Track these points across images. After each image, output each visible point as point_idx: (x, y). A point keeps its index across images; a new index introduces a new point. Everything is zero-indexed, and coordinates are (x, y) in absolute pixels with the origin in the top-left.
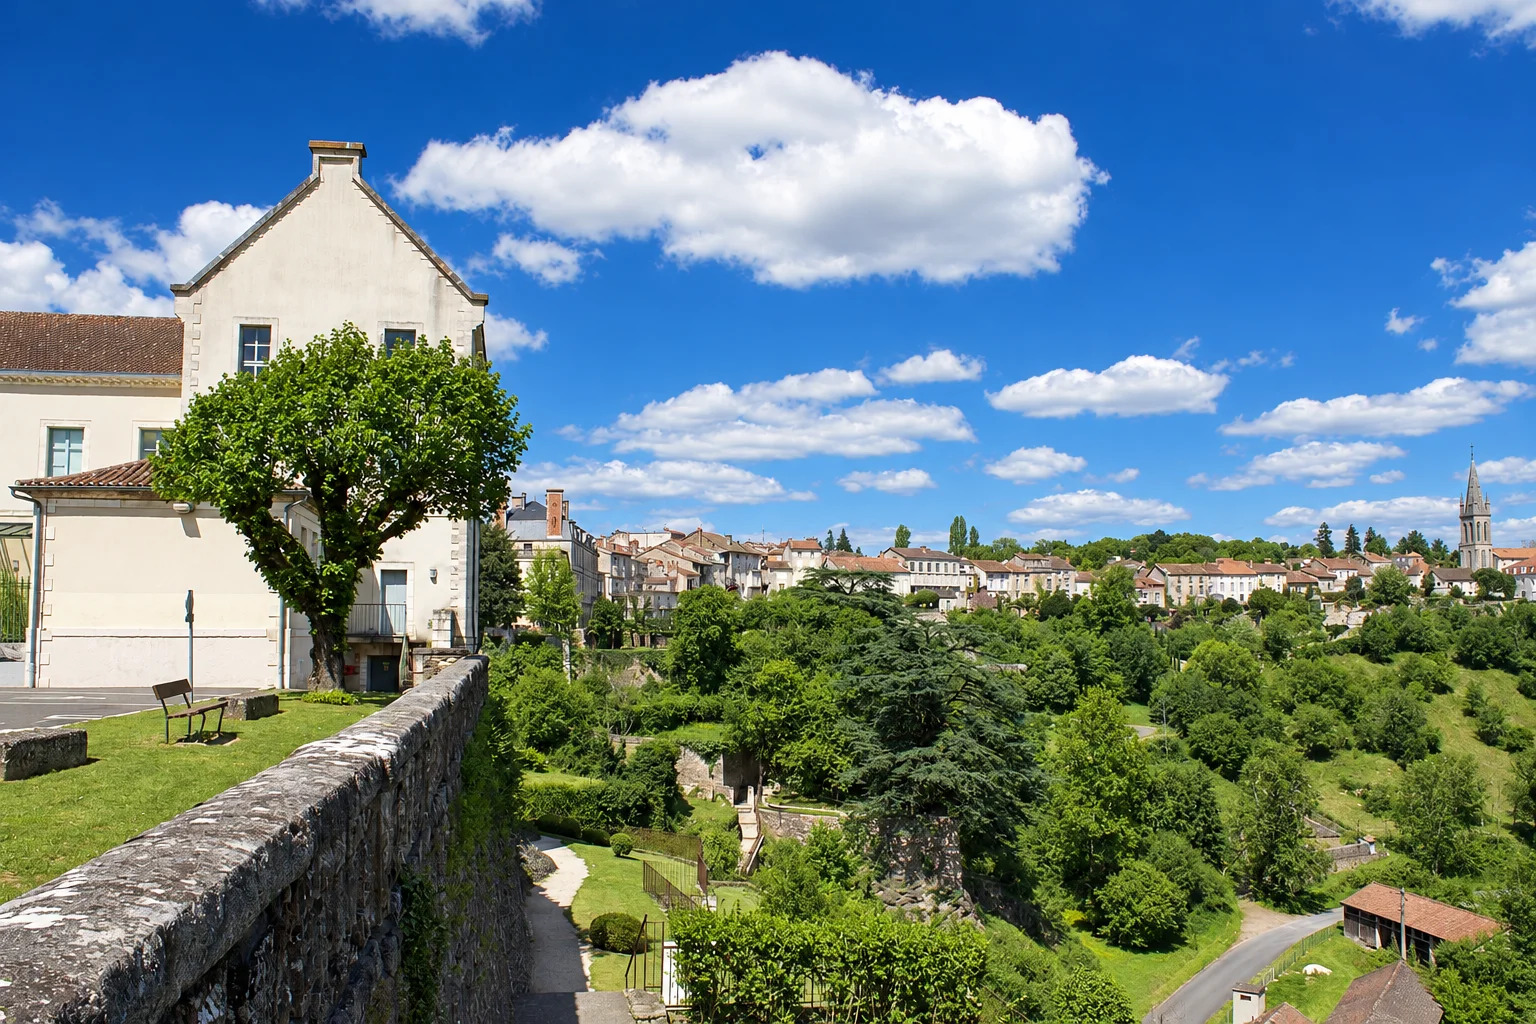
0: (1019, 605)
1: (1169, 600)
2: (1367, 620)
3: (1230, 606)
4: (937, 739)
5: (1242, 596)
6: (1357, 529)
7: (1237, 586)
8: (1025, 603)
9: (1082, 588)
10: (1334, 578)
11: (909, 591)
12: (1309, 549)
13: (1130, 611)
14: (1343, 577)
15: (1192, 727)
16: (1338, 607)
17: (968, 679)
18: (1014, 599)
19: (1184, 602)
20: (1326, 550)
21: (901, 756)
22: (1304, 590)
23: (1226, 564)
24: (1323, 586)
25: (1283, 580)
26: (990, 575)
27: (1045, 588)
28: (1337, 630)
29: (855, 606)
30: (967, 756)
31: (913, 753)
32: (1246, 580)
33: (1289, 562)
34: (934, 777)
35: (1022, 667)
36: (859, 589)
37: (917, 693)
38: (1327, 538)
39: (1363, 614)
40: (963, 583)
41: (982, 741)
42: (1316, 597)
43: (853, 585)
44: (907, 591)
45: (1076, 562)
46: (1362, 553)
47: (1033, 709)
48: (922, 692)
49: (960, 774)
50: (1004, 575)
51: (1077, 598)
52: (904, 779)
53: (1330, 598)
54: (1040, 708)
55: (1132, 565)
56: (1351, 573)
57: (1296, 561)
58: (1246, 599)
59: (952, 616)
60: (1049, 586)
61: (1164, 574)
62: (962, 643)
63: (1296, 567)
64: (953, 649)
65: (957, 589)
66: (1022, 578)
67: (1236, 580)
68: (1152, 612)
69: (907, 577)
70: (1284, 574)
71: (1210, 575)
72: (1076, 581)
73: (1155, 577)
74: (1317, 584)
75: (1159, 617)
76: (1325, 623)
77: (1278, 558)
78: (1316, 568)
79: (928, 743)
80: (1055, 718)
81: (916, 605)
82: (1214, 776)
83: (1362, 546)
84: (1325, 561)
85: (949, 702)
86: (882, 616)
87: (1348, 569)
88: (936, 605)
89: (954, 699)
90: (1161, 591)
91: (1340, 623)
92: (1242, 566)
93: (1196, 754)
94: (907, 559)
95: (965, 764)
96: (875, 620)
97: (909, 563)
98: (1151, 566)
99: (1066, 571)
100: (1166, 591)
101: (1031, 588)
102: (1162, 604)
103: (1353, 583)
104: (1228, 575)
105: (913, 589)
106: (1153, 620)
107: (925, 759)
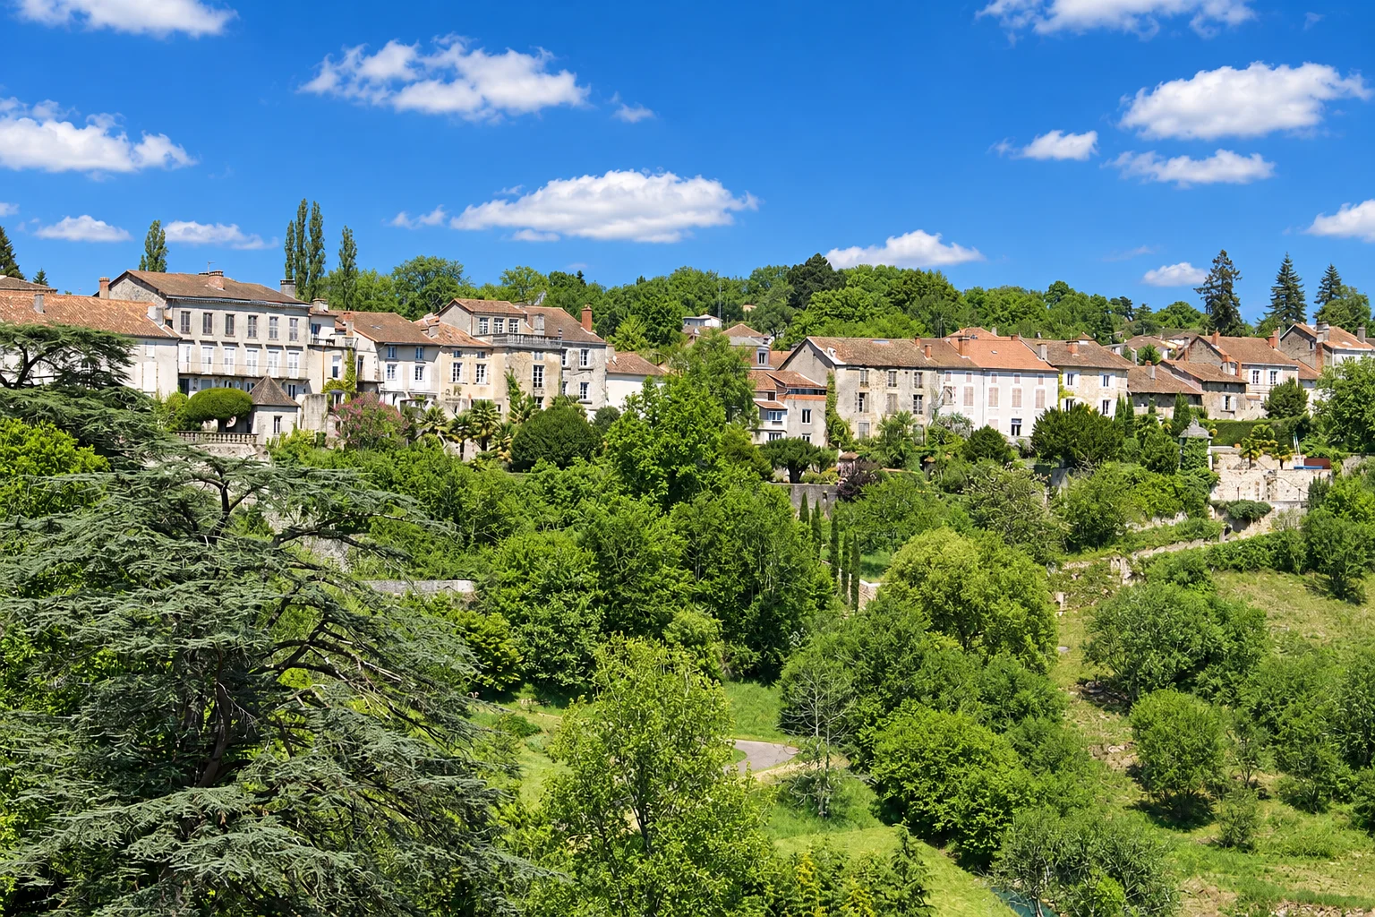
0: (462, 429)
1: (836, 430)
2: (1317, 491)
3: (986, 445)
4: (243, 764)
5: (1016, 428)
6: (1297, 270)
7: (1005, 398)
8: (477, 423)
9: (619, 393)
10: (1241, 387)
11: (174, 387)
12: (1179, 317)
13: (741, 455)
14: (1262, 384)
15: (887, 742)
16: (1249, 455)
17: (328, 610)
18: (450, 416)
19: (874, 433)
20: (1224, 318)
21: (147, 811)
22: (1168, 413)
23: (985, 344)
24: (1215, 405)
25: (1117, 387)
26: (390, 350)
27: (526, 388)
28: (1244, 516)
29: (29, 416)
30: (324, 810)
31: (179, 802)
32: (1027, 382)
33: (1136, 346)
34: (233, 866)
35: (465, 587)
36: (42, 373)
37: (193, 644)
38: (1227, 288)
39: (1308, 477)
40: (319, 369)
41: (361, 771)
42: (1195, 431)
43: (26, 365)
44: (169, 387)
45: (608, 327)
46: (1311, 327)
47: (488, 695)
48: (205, 642)
49: (305, 856)
50: (422, 351)
51: (607, 416)
52: (154, 870)
53: (1230, 433)
54: (506, 695)
55: (742, 338)
56: (1282, 377)
57: (1145, 340)
58: (1027, 431)
59: (289, 453)
60: (537, 384)
61: (829, 363)
62: (311, 522)
63: (1149, 357)
64: (293, 533)
65: (303, 384)
66: (469, 360)
67: (1006, 384)
68: (795, 458)
69: (170, 349)
70: (1122, 372)
71: (940, 370)
72: (610, 375)
73: (804, 369)
74: (1197, 398)
75: (812, 471)
76: (1214, 497)
77: (1103, 331)
78: (1199, 361)
79: (223, 774)
80: (549, 718)
81: (192, 423)
82: (937, 864)
83: (1311, 308)
84: (1220, 342)
85: (279, 670)
86: (103, 446)
87: (1274, 368)
88: (245, 423)
89: (291, 663)
90: (818, 405)
91: (1251, 496)
92: (1016, 350)
93: (891, 811)
94: (172, 302)
95: (314, 832)
96: (89, 455)
97: (175, 314)
98: (795, 345)
99: (586, 346)
100: (831, 404)
101: (492, 390)
102: (819, 441)
103: (1285, 401)
104: (984, 372)
105: (184, 382)
106: (795, 478)
107: (213, 818)
